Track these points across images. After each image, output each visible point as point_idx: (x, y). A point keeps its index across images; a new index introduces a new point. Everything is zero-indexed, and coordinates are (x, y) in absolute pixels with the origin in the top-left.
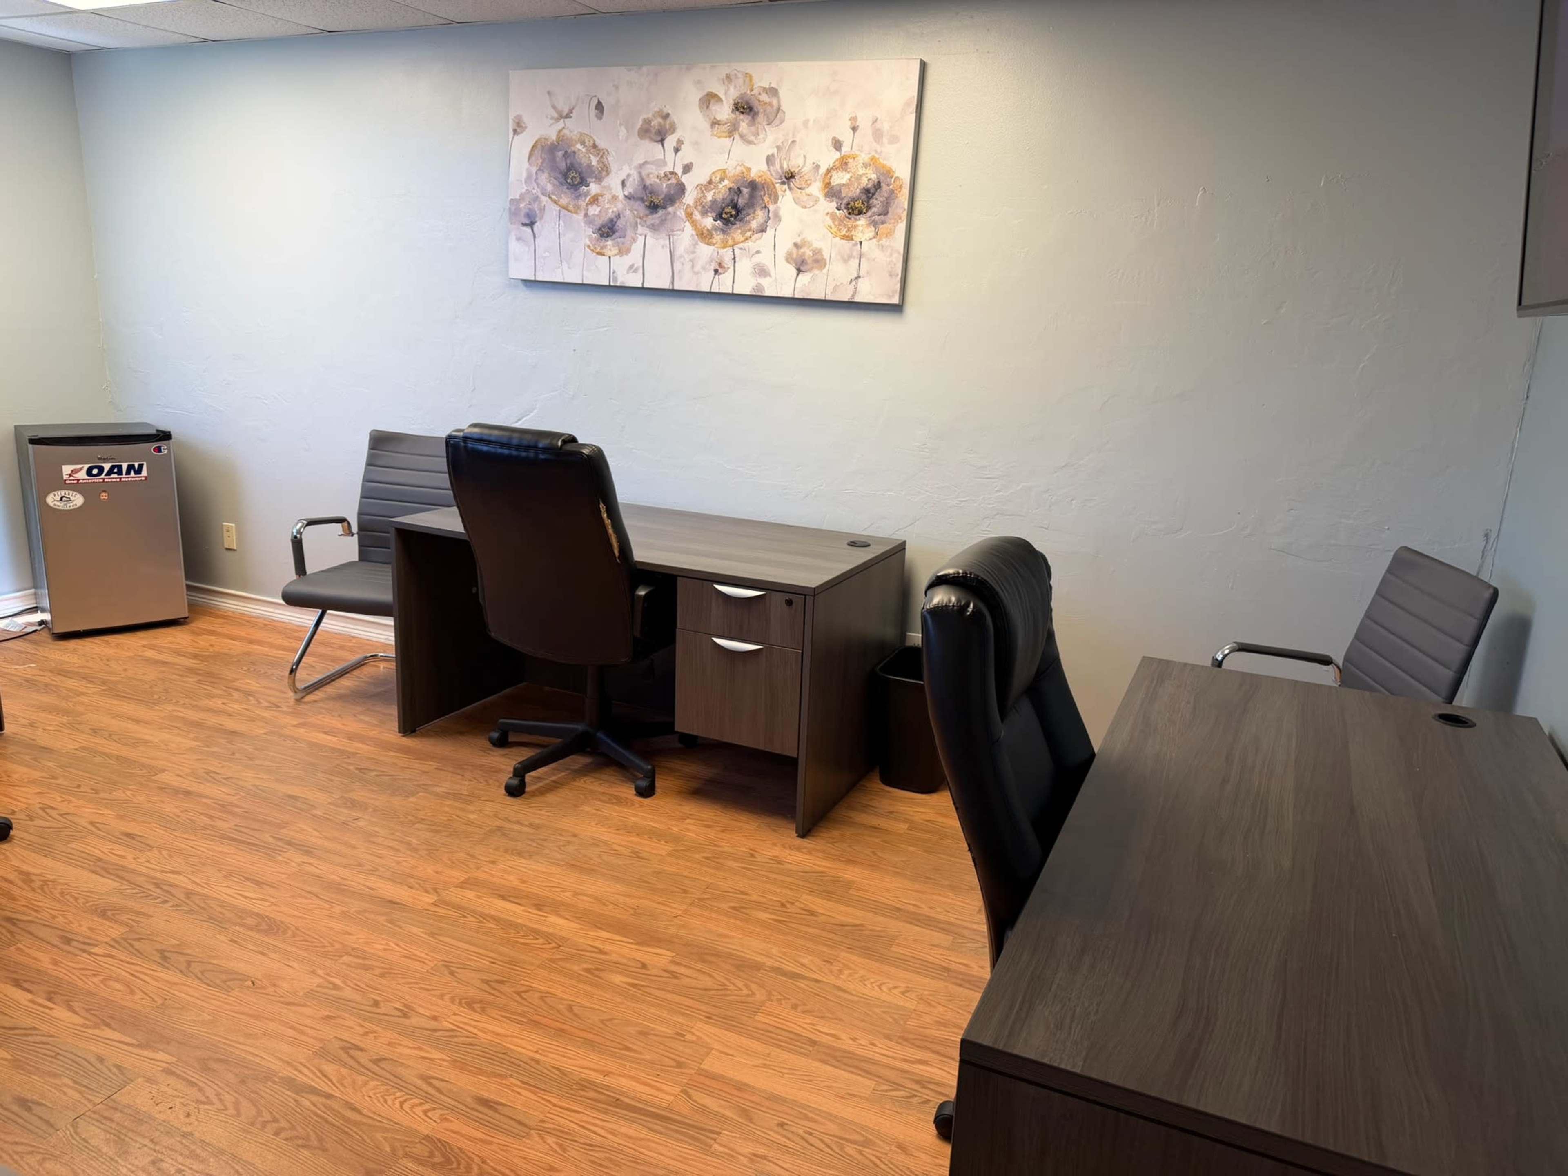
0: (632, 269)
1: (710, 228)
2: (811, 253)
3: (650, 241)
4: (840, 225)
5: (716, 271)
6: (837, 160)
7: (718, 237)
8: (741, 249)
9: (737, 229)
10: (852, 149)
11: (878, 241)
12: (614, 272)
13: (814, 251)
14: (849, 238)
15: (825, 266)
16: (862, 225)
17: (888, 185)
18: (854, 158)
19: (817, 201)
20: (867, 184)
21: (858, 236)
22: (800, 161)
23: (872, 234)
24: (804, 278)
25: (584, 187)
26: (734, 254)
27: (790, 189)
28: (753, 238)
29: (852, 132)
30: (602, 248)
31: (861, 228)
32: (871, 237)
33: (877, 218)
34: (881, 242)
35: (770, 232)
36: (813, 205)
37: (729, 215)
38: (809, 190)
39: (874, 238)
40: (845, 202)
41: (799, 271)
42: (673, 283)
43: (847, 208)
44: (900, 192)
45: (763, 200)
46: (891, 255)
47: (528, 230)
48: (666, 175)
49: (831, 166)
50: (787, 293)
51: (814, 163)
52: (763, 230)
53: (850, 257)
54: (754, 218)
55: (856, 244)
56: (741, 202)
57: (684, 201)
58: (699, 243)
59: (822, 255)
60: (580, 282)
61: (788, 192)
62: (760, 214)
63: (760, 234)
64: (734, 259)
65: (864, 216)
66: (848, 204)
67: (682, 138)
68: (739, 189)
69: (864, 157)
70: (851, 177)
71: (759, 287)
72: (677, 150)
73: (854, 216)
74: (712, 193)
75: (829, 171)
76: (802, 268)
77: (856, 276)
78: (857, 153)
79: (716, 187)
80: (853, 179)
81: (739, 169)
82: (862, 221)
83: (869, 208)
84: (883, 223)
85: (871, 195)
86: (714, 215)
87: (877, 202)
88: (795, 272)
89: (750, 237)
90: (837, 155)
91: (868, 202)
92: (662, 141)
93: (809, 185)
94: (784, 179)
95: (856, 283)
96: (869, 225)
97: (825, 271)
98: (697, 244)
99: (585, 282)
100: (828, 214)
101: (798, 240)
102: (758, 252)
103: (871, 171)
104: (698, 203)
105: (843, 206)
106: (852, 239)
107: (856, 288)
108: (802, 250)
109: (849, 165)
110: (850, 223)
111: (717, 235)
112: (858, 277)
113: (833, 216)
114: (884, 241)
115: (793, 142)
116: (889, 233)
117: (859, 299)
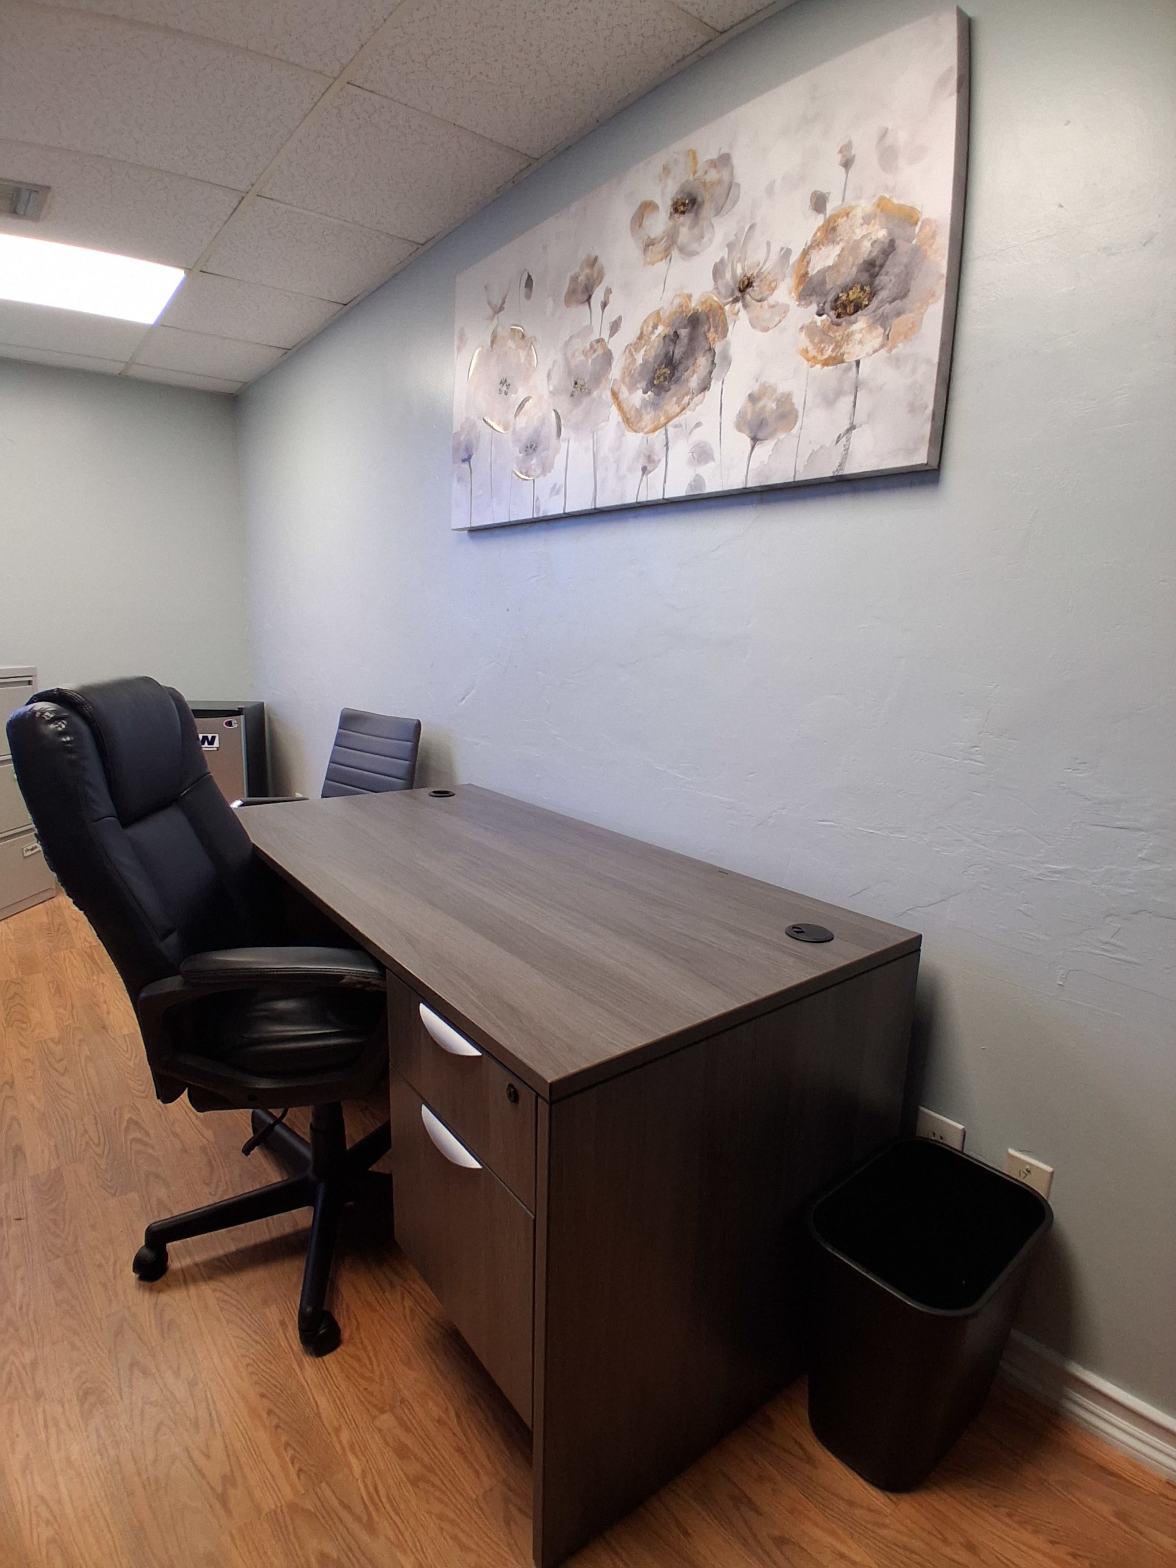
0: (555, 490)
1: (638, 407)
2: (774, 406)
3: (573, 445)
4: (821, 342)
5: (644, 470)
6: (819, 229)
7: (648, 418)
8: (676, 426)
9: (673, 396)
10: (843, 200)
11: (890, 351)
12: (537, 499)
13: (778, 401)
14: (836, 360)
15: (796, 422)
16: (861, 330)
17: (909, 240)
18: (848, 214)
19: (786, 310)
20: (871, 252)
21: (852, 352)
22: (761, 255)
23: (877, 342)
24: (764, 450)
25: (513, 395)
26: (667, 438)
27: (745, 306)
28: (691, 404)
29: (843, 170)
30: (527, 470)
31: (858, 336)
32: (877, 346)
33: (887, 308)
34: (894, 351)
35: (715, 386)
36: (780, 321)
37: (662, 379)
38: (771, 300)
39: (882, 346)
40: (831, 297)
41: (755, 440)
42: (595, 500)
43: (834, 308)
44: (931, 246)
45: (707, 339)
46: (914, 371)
47: (466, 466)
48: (592, 346)
49: (809, 244)
50: (735, 482)
51: (782, 249)
52: (705, 387)
53: (838, 394)
54: (694, 372)
55: (849, 369)
56: (678, 352)
57: (610, 377)
58: (627, 432)
59: (793, 404)
60: (507, 520)
61: (743, 314)
62: (702, 361)
63: (701, 396)
64: (667, 445)
65: (864, 312)
66: (837, 299)
67: (611, 286)
68: (676, 333)
69: (865, 206)
70: (843, 250)
71: (698, 481)
72: (604, 305)
73: (847, 318)
74: (642, 352)
75: (805, 253)
76: (760, 436)
77: (848, 426)
78: (853, 203)
79: (648, 342)
80: (845, 253)
81: (677, 301)
82: (860, 323)
83: (873, 295)
84: (898, 314)
85: (877, 269)
86: (644, 384)
87: (887, 281)
88: (748, 442)
89: (689, 404)
90: (820, 220)
91: (871, 284)
92: (589, 300)
93: (773, 290)
94: (738, 294)
95: (848, 440)
96: (871, 327)
97: (795, 430)
98: (623, 435)
99: (511, 520)
100: (802, 328)
101: (755, 388)
102: (698, 425)
103: (877, 227)
104: (627, 374)
105: (828, 307)
106: (843, 362)
107: (847, 450)
108: (761, 404)
109: (840, 230)
110: (838, 334)
111: (648, 413)
112: (852, 427)
113: (810, 330)
114: (901, 348)
115: (752, 227)
116: (914, 329)
117: (853, 468)
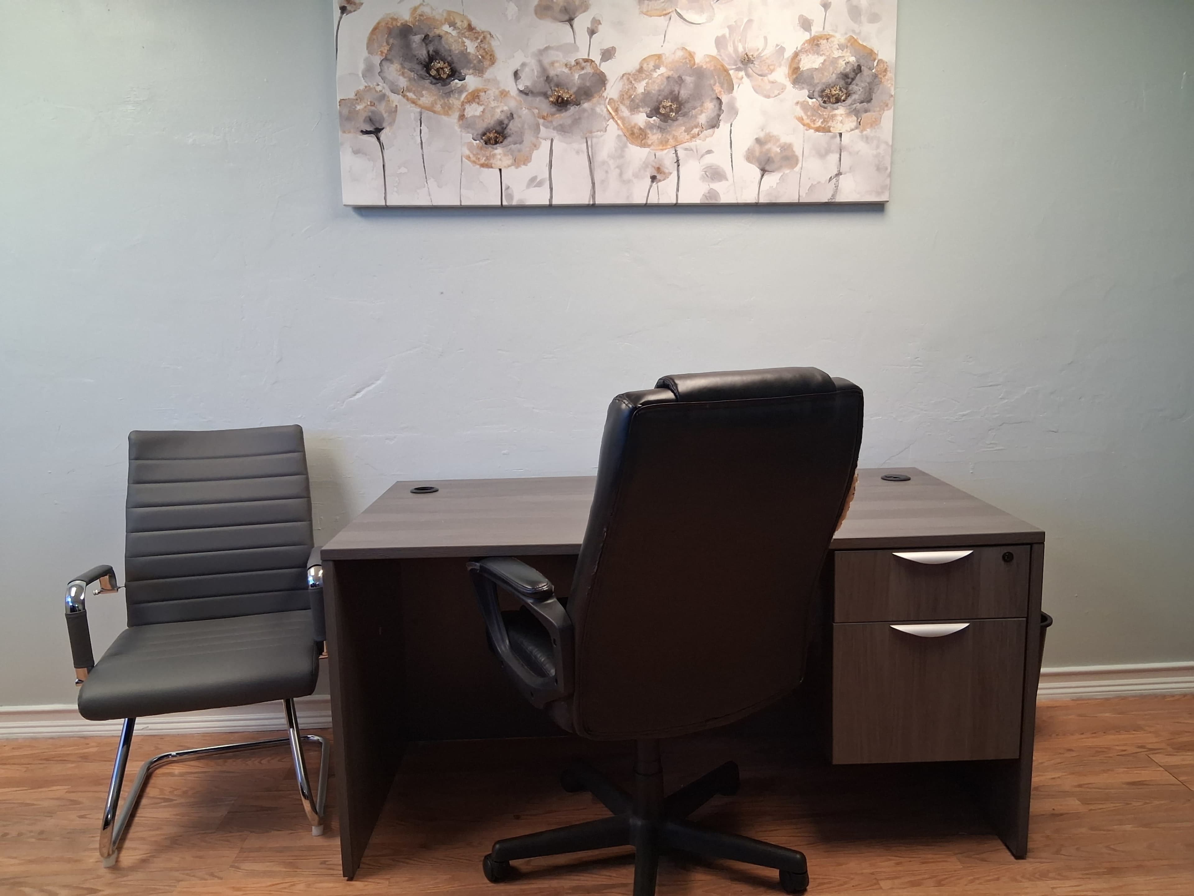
0: (534, 182)
1: (642, 127)
2: (778, 150)
3: (559, 145)
4: (813, 115)
5: (653, 178)
6: (807, 41)
7: (654, 137)
8: (686, 149)
9: (681, 125)
10: (824, 29)
11: (862, 132)
12: (508, 188)
13: (781, 148)
14: (826, 130)
15: (797, 164)
16: (841, 115)
17: (870, 69)
18: (827, 39)
19: (783, 88)
20: (845, 68)
21: (837, 127)
22: (760, 44)
23: (854, 124)
24: (771, 180)
25: (456, 81)
26: (677, 156)
27: (748, 75)
28: (701, 135)
29: (823, 9)
30: (488, 158)
31: (840, 118)
32: (853, 127)
33: (858, 106)
34: (865, 133)
35: (724, 127)
36: (779, 94)
37: (668, 110)
38: (772, 77)
39: (856, 128)
40: (818, 89)
41: (764, 171)
42: (593, 196)
43: (822, 96)
44: (884, 76)
45: (713, 90)
46: (878, 147)
47: (371, 139)
48: (577, 63)
49: (799, 49)
50: (749, 197)
51: (777, 45)
52: (714, 124)
53: (828, 152)
54: (702, 112)
55: (834, 137)
56: (684, 94)
57: (605, 94)
58: (629, 145)
59: (794, 152)
60: (457, 203)
61: (746, 80)
62: (710, 106)
63: (710, 131)
64: (678, 161)
65: (843, 104)
66: (823, 91)
67: (598, 18)
68: (680, 77)
69: (839, 38)
70: (825, 61)
71: (712, 193)
72: (592, 32)
73: (830, 104)
74: (644, 83)
75: (796, 55)
76: (767, 168)
77: (836, 172)
78: (831, 33)
79: (649, 76)
80: (827, 63)
81: (680, 54)
82: (840, 111)
83: (848, 95)
84: (866, 111)
85: (850, 80)
86: (648, 110)
87: (857, 89)
88: (758, 172)
89: (698, 135)
90: (807, 36)
91: (846, 89)
92: (570, 21)
93: (772, 71)
94: (740, 65)
95: (837, 181)
96: (849, 114)
97: (797, 169)
98: (625, 146)
99: (464, 203)
100: (797, 103)
101: (761, 135)
102: (709, 152)
103: (848, 54)
104: (626, 96)
105: (816, 94)
106: (830, 132)
107: (837, 187)
108: (767, 147)
109: (822, 47)
110: (826, 113)
111: (653, 134)
112: (839, 174)
113: (804, 106)
114: (868, 132)
115: (750, 21)
116: (875, 123)
117: (841, 198)
